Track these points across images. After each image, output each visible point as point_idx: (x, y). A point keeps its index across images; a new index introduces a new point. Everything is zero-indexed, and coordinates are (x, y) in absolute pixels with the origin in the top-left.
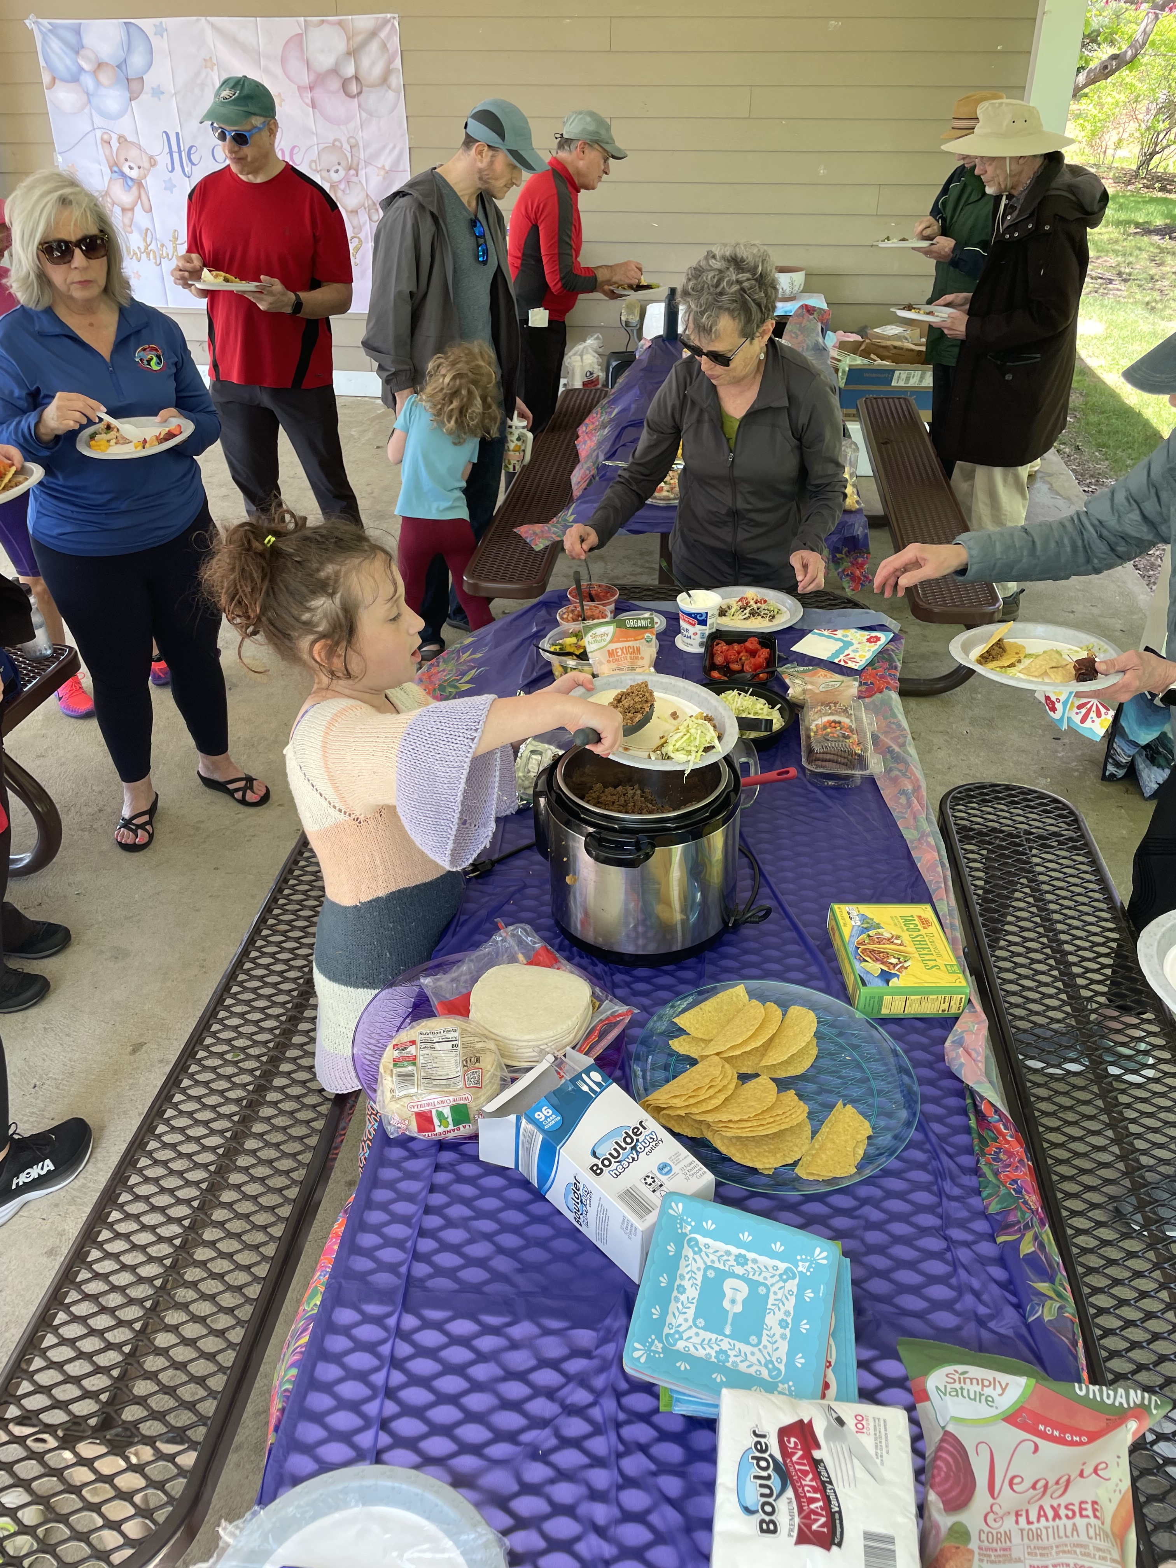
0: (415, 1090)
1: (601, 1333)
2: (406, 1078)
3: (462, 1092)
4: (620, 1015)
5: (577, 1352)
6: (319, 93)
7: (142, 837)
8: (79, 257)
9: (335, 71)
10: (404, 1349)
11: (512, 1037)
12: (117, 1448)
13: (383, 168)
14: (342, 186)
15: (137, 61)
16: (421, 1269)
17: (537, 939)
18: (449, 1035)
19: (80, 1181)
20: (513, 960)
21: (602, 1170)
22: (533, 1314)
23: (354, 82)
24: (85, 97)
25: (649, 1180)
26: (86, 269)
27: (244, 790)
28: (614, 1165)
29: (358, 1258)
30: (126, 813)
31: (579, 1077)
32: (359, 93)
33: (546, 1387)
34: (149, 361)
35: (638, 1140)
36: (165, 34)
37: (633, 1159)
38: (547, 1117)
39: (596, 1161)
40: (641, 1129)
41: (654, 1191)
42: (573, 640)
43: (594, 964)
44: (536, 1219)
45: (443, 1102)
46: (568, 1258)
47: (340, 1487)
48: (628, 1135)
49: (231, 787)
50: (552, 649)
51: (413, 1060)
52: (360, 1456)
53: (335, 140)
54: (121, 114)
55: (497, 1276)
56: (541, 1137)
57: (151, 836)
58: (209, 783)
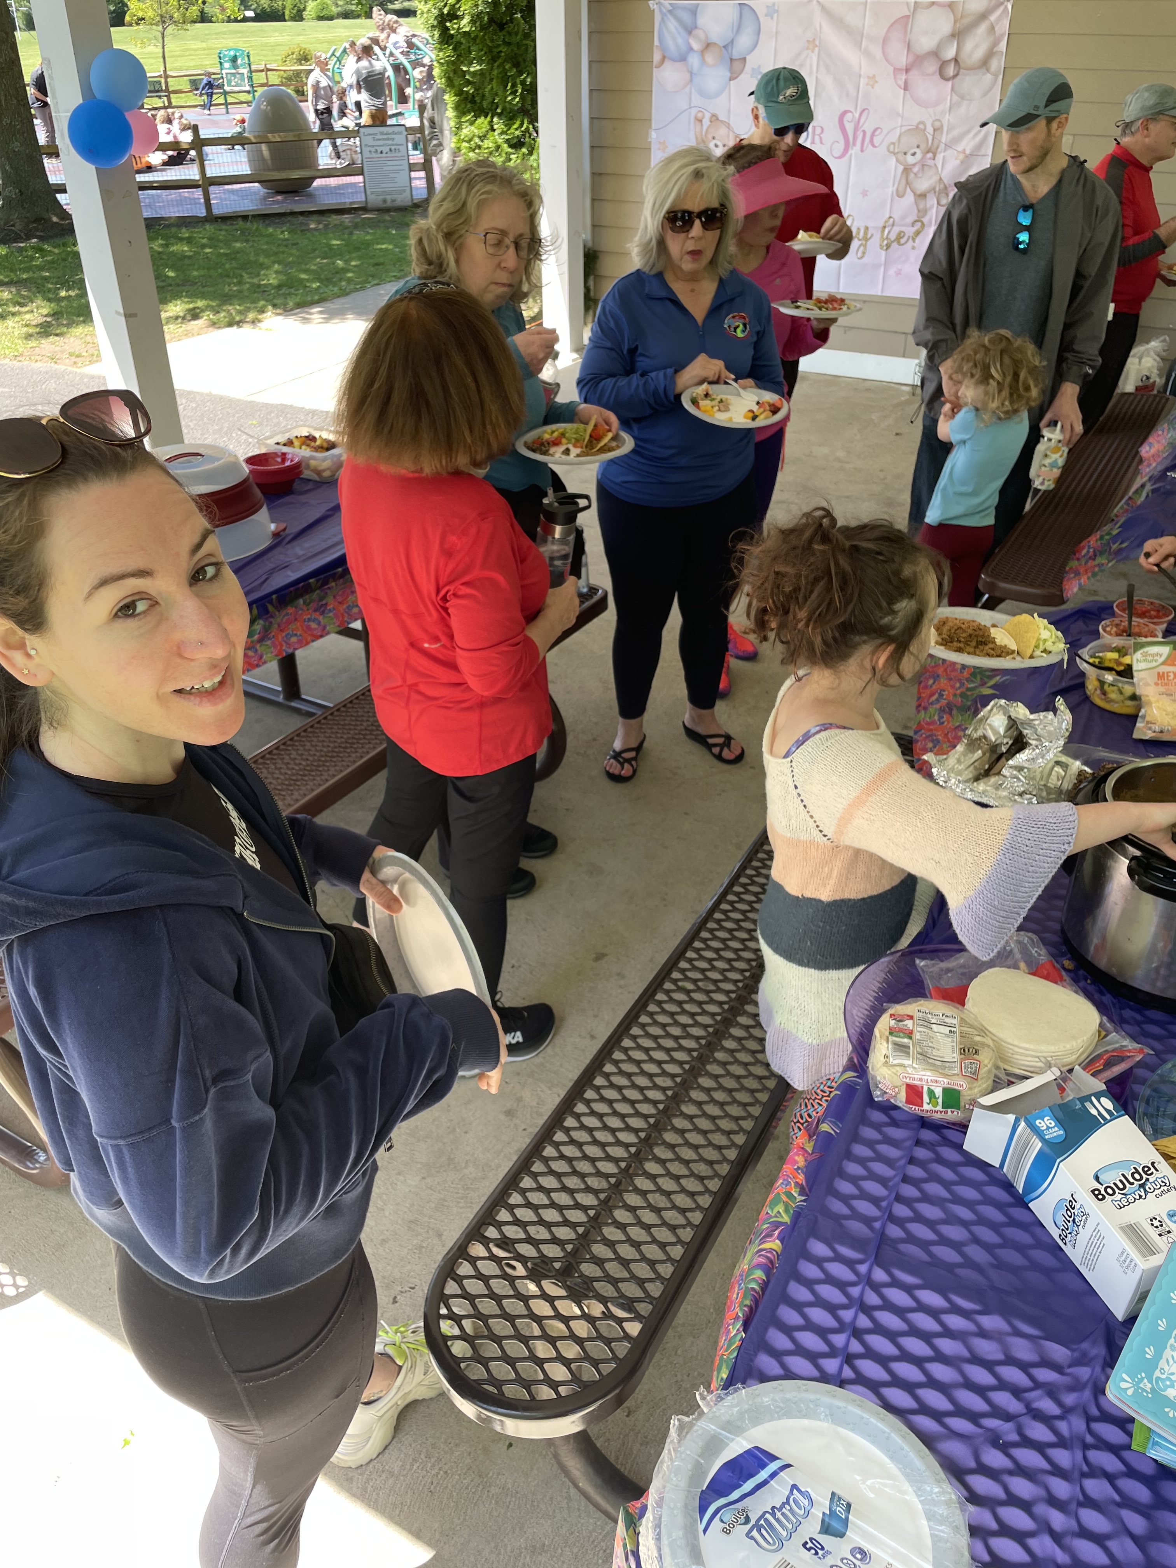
0: (910, 1062)
1: (1076, 1354)
2: (902, 1049)
3: (956, 1078)
4: (1130, 1051)
5: (1046, 1363)
6: (914, 75)
7: (627, 770)
8: (697, 227)
9: (935, 54)
10: (872, 1299)
11: (1010, 1041)
12: (576, 1296)
13: (964, 151)
14: (916, 169)
15: (744, 41)
16: (894, 1231)
17: (1043, 952)
18: (947, 1020)
19: (539, 1060)
20: (1016, 967)
21: (1104, 1197)
22: (1006, 1312)
23: (952, 64)
24: (688, 75)
25: (1156, 1223)
26: (700, 238)
27: (722, 746)
28: (1118, 1197)
29: (835, 1200)
30: (618, 745)
31: (1088, 1098)
32: (955, 76)
33: (1013, 1384)
34: (736, 328)
35: (1147, 1180)
36: (775, 16)
37: (1140, 1197)
38: (1048, 1128)
39: (1098, 1186)
40: (1153, 1170)
41: (1160, 1235)
42: (1115, 655)
43: (1102, 994)
44: (1014, 1223)
45: (936, 1082)
46: (1047, 1272)
47: (812, 1397)
48: (1137, 1172)
49: (711, 741)
50: (1091, 661)
51: (909, 1034)
52: (824, 1378)
53: (920, 123)
54: (718, 94)
55: (969, 1263)
56: (1040, 1145)
57: (635, 771)
58: (691, 734)
